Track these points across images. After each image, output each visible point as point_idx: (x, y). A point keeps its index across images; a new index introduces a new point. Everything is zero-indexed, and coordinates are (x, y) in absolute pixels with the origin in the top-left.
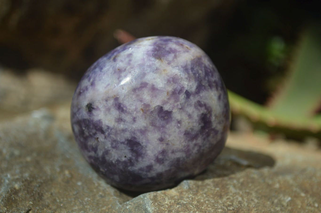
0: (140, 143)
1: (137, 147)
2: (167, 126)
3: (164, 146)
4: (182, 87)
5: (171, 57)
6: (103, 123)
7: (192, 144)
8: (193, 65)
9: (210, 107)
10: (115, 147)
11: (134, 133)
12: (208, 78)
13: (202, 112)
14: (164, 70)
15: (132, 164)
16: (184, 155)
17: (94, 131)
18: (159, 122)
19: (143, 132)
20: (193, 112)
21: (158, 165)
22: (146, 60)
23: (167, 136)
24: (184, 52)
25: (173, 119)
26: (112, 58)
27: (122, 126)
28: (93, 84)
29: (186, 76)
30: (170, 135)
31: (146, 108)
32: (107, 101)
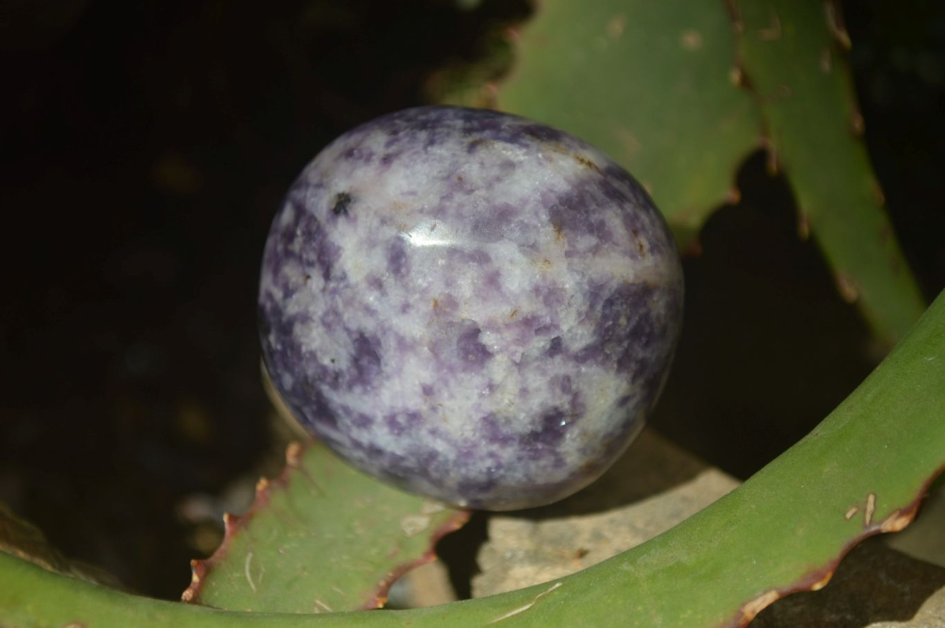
0: (382, 362)
1: (369, 363)
2: (462, 375)
3: (424, 408)
4: (555, 323)
5: (586, 241)
6: (341, 260)
7: (484, 447)
8: (617, 296)
9: (583, 406)
10: (328, 326)
11: (384, 333)
12: (630, 345)
13: (557, 403)
14: (546, 261)
15: (335, 385)
16: (452, 456)
17: (313, 257)
18: (450, 353)
19: (405, 345)
20: (538, 390)
21: (386, 430)
22: (529, 207)
23: (446, 395)
24: (625, 253)
25: (485, 371)
26: (470, 139)
27: (371, 298)
28: (387, 160)
29: (584, 308)
30: (452, 396)
31: (444, 307)
32: (383, 222)
